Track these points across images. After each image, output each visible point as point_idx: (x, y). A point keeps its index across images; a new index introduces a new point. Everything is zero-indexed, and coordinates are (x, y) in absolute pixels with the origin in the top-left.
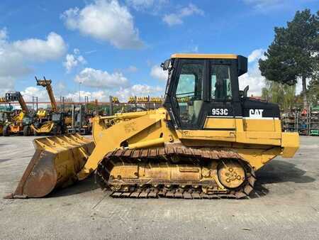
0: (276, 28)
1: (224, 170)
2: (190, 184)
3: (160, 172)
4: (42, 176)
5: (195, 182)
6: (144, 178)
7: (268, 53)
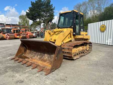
0: (31, 2)
3: (79, 49)
5: (84, 50)
6: (77, 52)
7: (29, 10)
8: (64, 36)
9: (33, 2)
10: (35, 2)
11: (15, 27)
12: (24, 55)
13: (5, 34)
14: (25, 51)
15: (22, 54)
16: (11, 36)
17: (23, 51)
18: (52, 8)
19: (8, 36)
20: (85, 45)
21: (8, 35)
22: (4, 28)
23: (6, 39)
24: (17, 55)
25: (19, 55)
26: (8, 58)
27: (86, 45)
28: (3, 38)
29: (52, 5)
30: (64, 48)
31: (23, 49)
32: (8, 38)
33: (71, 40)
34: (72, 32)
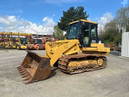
0: (63, 11)
1: (99, 60)
2: (91, 66)
3: (83, 63)
4: (45, 70)
5: (92, 65)
6: (79, 66)
7: (61, 20)
8: (66, 48)
9: (65, 11)
10: (67, 11)
11: (47, 38)
12: (29, 64)
13: (36, 44)
14: (31, 61)
15: (28, 64)
16: (40, 47)
17: (29, 61)
18: (85, 16)
19: (38, 47)
20: (95, 59)
21: (38, 45)
22: (36, 39)
23: (36, 50)
24: (23, 64)
25: (25, 64)
26: (16, 67)
27: (97, 60)
28: (33, 48)
29: (85, 12)
30: (61, 61)
31: (29, 59)
32: (38, 49)
33: (77, 53)
34: (78, 44)
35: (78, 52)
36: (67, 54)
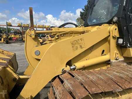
8: (77, 48)
33: (109, 61)
34: (113, 37)
35: (113, 61)
36: (79, 65)
